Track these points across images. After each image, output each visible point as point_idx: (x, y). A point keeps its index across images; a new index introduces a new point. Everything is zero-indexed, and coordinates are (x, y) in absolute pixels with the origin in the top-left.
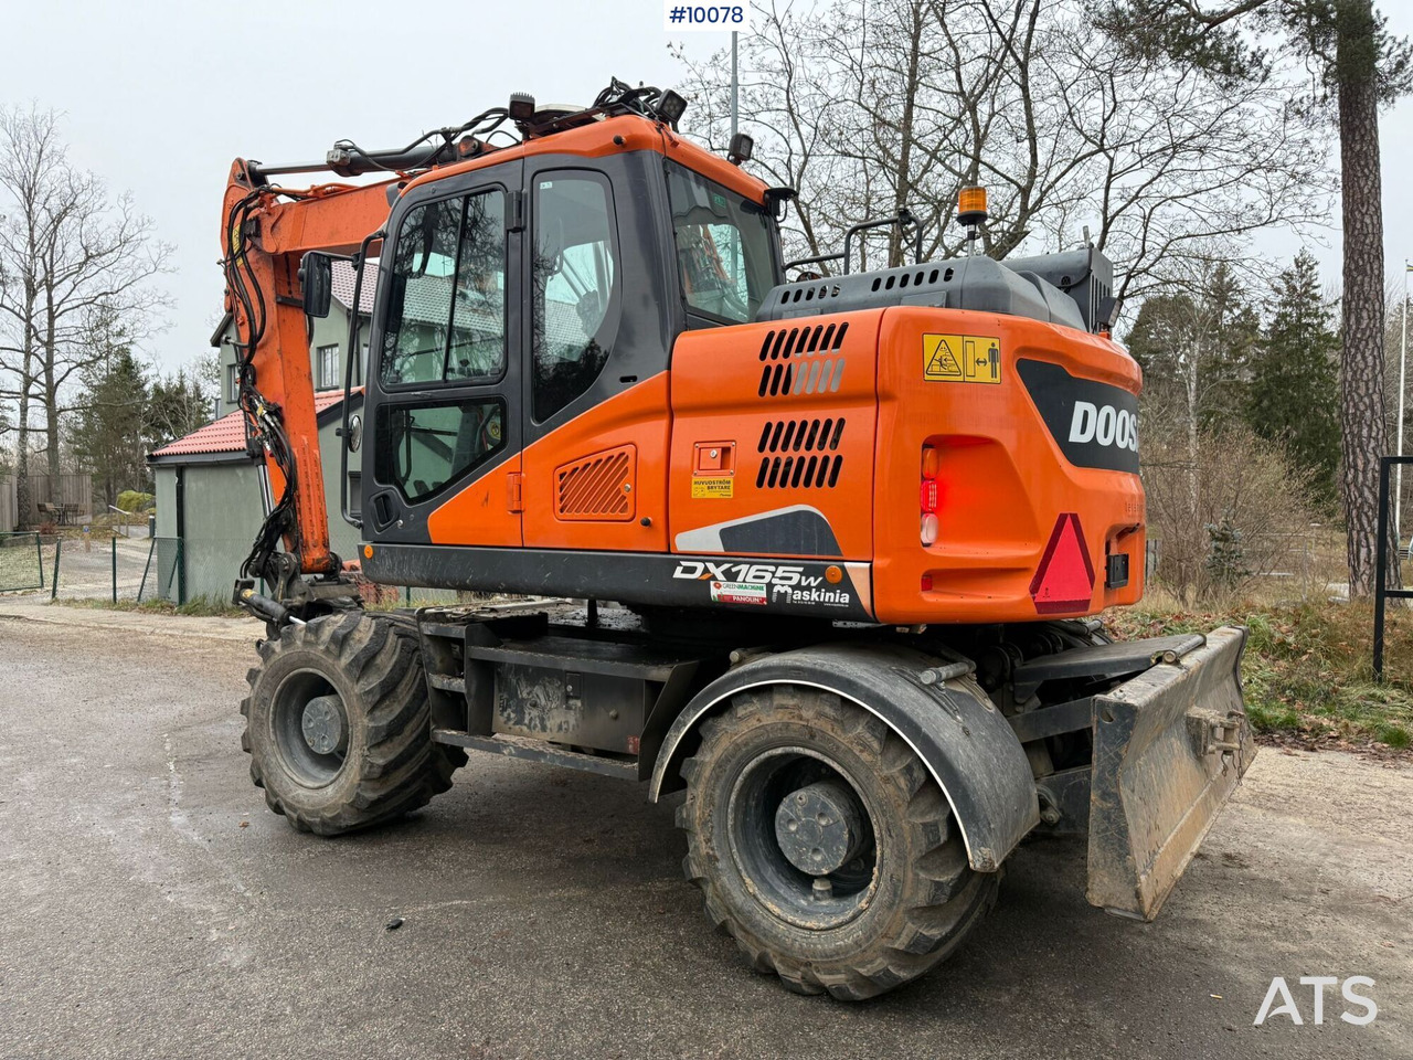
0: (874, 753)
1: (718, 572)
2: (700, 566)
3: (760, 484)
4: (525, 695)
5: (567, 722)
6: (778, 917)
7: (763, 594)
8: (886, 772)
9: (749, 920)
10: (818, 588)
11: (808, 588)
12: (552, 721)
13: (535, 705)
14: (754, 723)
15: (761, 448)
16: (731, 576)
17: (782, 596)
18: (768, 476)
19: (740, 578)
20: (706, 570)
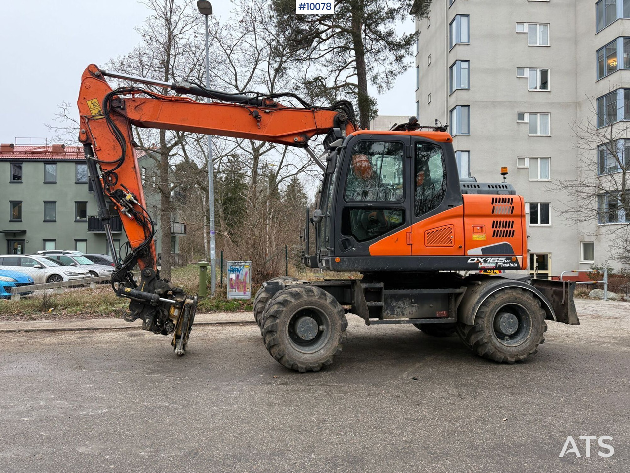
0: (531, 300)
1: (482, 260)
2: (476, 259)
3: (493, 236)
4: (394, 305)
5: (412, 311)
6: (507, 346)
7: (495, 265)
8: (534, 304)
9: (501, 349)
10: (509, 263)
11: (507, 263)
12: (406, 312)
13: (399, 308)
14: (501, 298)
15: (493, 227)
16: (485, 261)
17: (500, 265)
18: (495, 234)
19: (488, 261)
20: (478, 260)
